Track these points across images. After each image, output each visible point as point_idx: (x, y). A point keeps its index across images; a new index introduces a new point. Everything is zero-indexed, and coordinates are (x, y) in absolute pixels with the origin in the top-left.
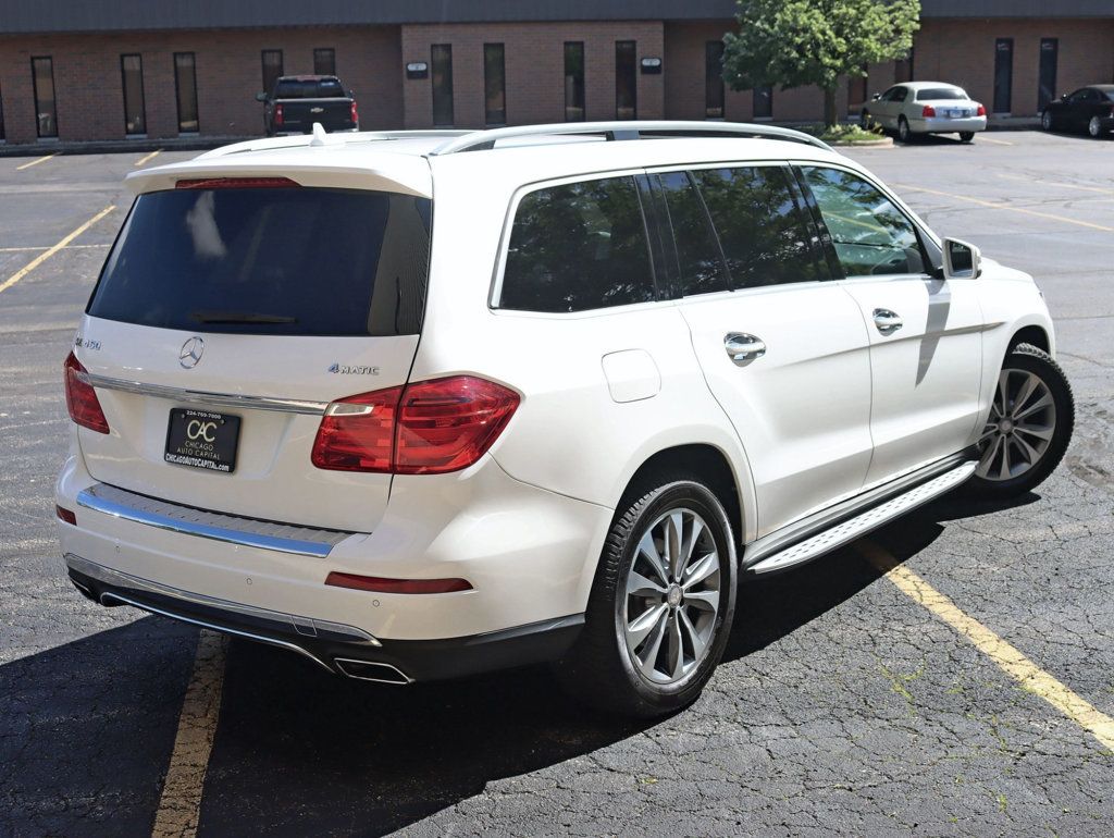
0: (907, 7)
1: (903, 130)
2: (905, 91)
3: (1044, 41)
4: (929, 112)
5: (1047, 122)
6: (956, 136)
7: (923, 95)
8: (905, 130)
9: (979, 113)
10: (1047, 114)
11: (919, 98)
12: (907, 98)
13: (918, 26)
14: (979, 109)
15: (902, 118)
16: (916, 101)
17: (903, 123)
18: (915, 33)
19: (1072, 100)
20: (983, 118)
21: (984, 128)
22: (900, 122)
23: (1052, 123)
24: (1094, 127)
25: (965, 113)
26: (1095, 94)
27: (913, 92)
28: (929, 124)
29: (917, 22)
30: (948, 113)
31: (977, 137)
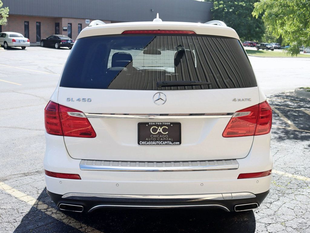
0: (5, 10)
1: (6, 45)
2: (5, 34)
3: (37, 22)
4: (14, 41)
5: (42, 44)
6: (21, 48)
7: (11, 36)
8: (7, 46)
9: (28, 41)
10: (42, 42)
11: (10, 37)
12: (6, 36)
13: (8, 16)
14: (28, 40)
15: (5, 42)
16: (9, 37)
17: (6, 44)
18: (7, 18)
19: (49, 38)
20: (29, 43)
21: (29, 46)
22: (4, 43)
23: (44, 44)
24: (56, 46)
25: (24, 41)
26: (55, 37)
27: (8, 35)
28: (14, 44)
29: (7, 15)
30: (19, 41)
31: (26, 48)
